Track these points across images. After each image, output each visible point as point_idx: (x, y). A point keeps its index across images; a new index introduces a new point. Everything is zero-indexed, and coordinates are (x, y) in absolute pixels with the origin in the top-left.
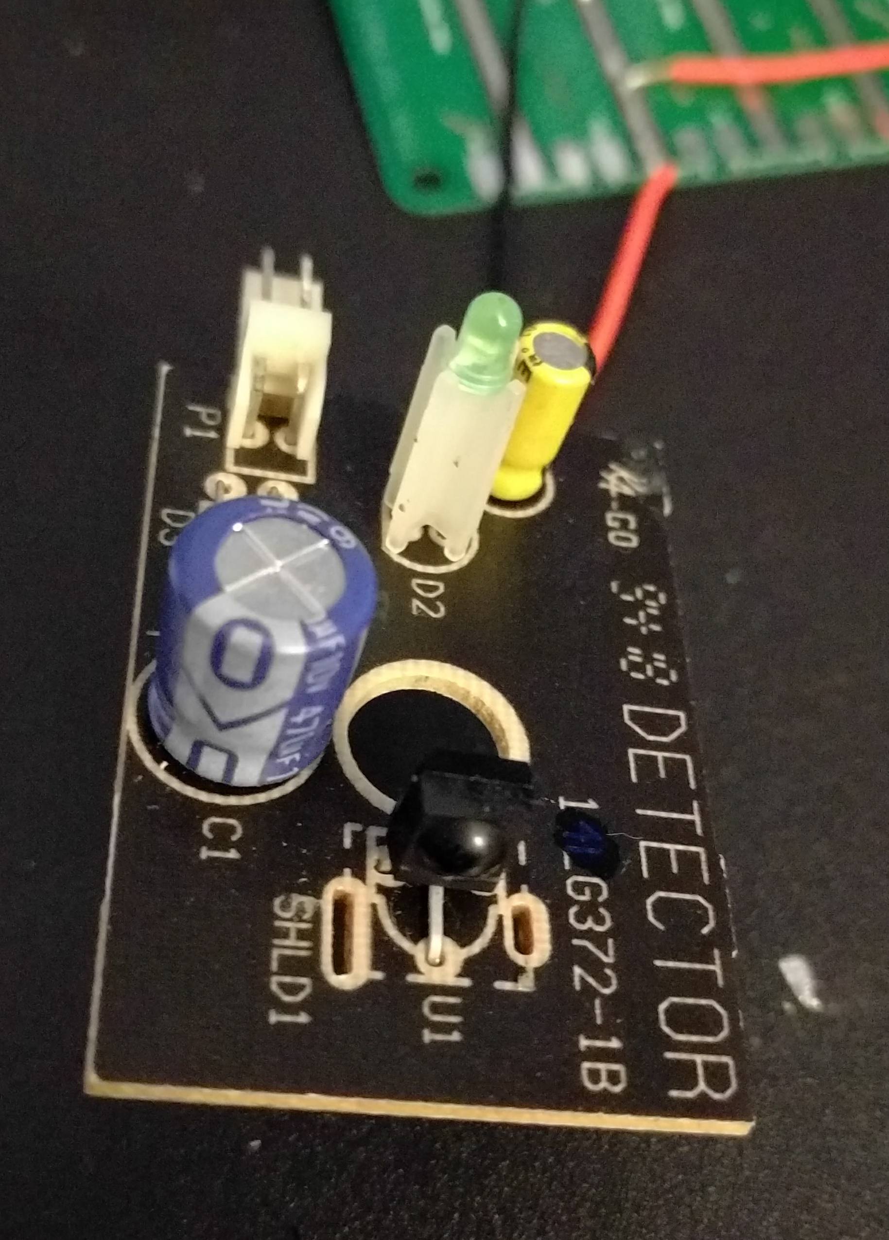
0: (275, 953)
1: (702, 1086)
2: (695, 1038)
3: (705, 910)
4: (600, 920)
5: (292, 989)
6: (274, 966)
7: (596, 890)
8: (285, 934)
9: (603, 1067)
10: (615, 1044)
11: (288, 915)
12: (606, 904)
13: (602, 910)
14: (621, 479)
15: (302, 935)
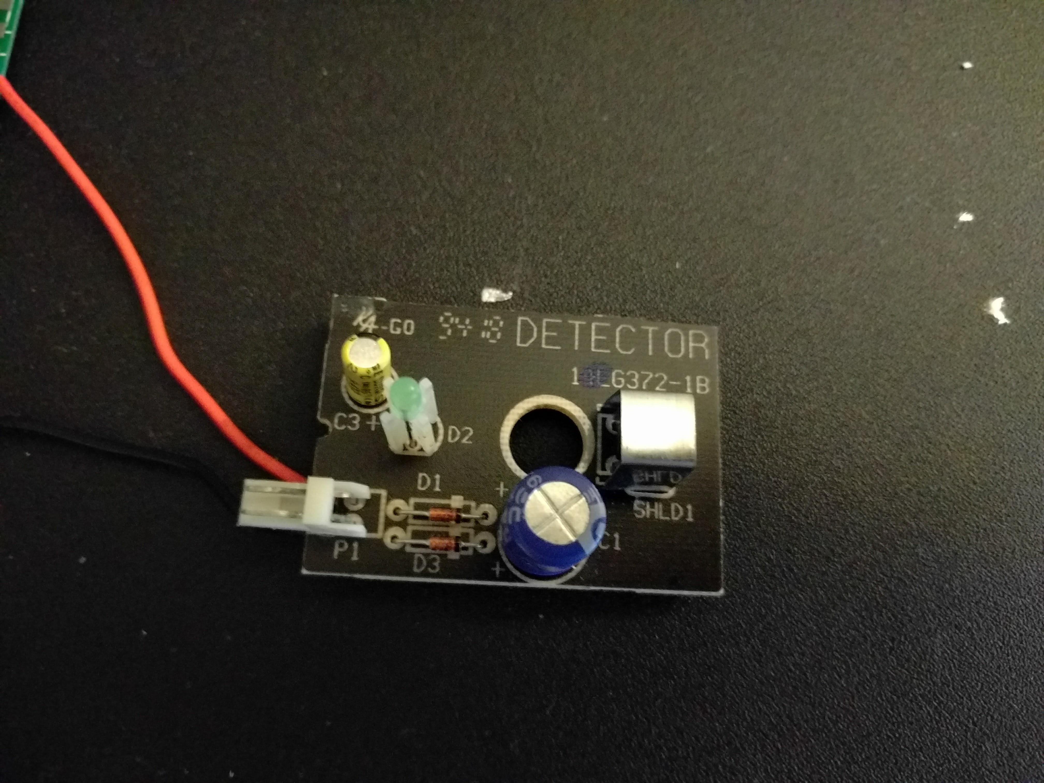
0: (662, 518)
1: (703, 345)
2: (683, 344)
3: (623, 328)
4: (633, 376)
5: (677, 511)
6: (668, 518)
7: (618, 375)
8: (652, 513)
9: (699, 385)
10: (688, 378)
11: (643, 512)
12: (626, 371)
13: (628, 373)
14: (364, 321)
15: (652, 506)
